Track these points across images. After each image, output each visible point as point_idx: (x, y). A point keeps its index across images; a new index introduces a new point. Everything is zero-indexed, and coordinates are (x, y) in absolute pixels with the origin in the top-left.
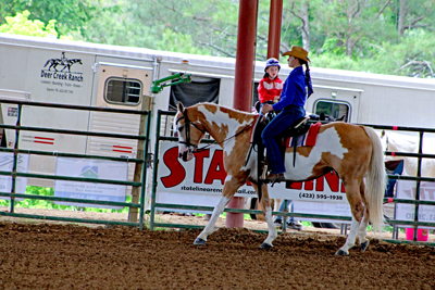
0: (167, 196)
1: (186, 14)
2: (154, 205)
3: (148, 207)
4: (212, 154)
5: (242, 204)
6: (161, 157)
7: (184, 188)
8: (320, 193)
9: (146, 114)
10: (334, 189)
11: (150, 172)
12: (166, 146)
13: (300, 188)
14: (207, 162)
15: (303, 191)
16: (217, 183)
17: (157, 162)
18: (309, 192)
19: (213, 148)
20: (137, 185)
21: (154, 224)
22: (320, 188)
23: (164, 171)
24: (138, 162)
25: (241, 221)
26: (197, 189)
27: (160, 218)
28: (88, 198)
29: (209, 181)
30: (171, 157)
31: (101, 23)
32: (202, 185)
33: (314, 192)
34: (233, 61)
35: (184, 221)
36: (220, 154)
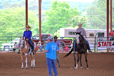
0: (99, 48)
1: (98, 24)
2: (97, 50)
3: (96, 50)
6: (98, 43)
7: (101, 47)
9: (95, 38)
11: (96, 45)
12: (98, 42)
14: (104, 44)
16: (105, 46)
19: (104, 42)
20: (95, 47)
21: (97, 52)
23: (98, 45)
24: (95, 44)
25: (109, 51)
27: (98, 51)
29: (104, 46)
30: (99, 43)
31: (87, 26)
32: (103, 47)
34: (106, 30)
35: (101, 51)
36: (105, 42)
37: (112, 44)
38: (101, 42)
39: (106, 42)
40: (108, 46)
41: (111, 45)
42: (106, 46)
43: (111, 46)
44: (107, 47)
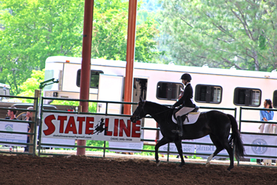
2: (40, 144)
4: (68, 119)
5: (85, 143)
6: (43, 120)
7: (54, 136)
8: (121, 137)
9: (36, 99)
10: (128, 135)
12: (46, 115)
13: (111, 135)
14: (66, 123)
15: (113, 136)
16: (71, 133)
17: (41, 122)
18: (116, 137)
19: (68, 116)
20: (32, 134)
21: (39, 153)
22: (121, 135)
23: (45, 127)
25: (84, 152)
26: (61, 136)
28: (8, 141)
29: (67, 132)
32: (64, 134)
33: (118, 137)
36: (72, 118)
37: (95, 125)
38: (56, 115)
39: (76, 119)
40: (80, 133)
41: (94, 129)
42: (75, 132)
43: (91, 132)
44: (78, 135)
